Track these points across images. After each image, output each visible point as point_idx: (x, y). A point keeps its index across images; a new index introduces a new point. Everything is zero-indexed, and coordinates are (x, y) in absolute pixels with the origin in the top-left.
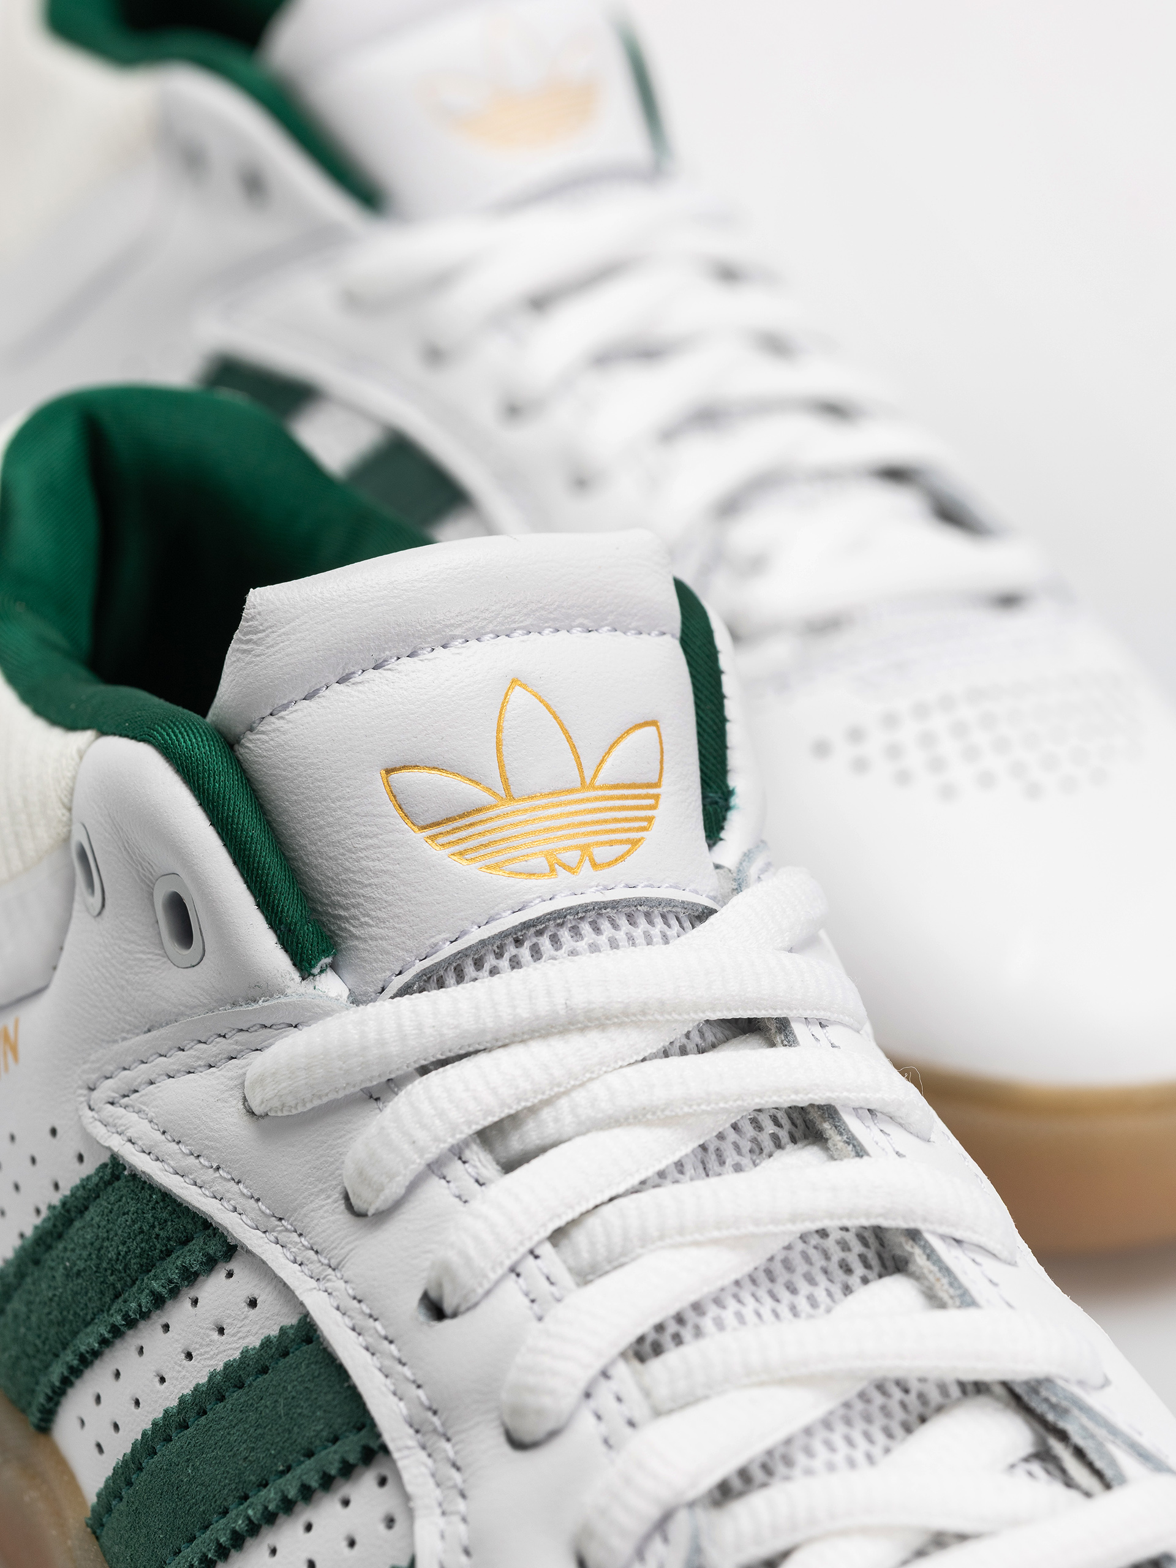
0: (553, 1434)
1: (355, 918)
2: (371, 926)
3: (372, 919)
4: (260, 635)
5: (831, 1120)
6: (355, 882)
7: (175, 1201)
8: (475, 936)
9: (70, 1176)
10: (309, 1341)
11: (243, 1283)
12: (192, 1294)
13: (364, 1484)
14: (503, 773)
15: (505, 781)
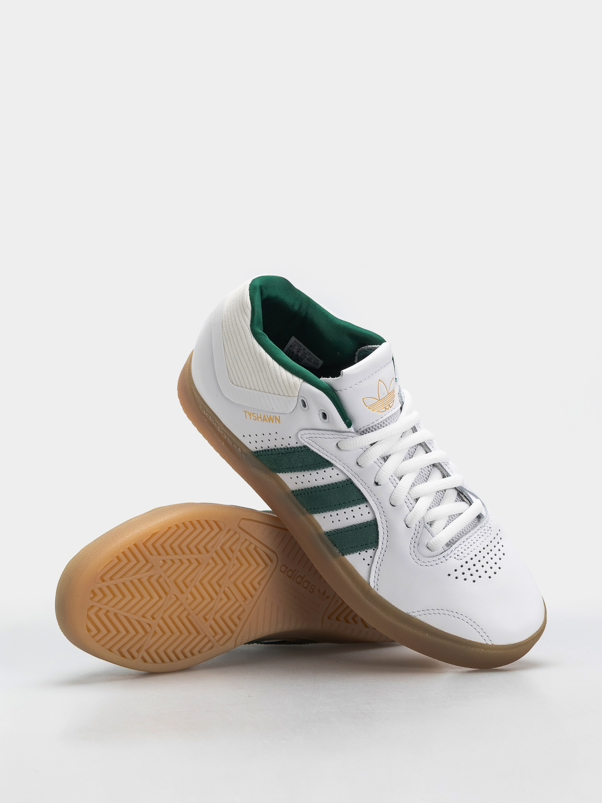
0: (399, 505)
1: (356, 419)
3: (359, 419)
6: (357, 414)
7: (321, 457)
9: (293, 444)
10: (351, 483)
11: (336, 471)
12: (324, 470)
13: (363, 506)
14: (379, 396)
15: (379, 397)
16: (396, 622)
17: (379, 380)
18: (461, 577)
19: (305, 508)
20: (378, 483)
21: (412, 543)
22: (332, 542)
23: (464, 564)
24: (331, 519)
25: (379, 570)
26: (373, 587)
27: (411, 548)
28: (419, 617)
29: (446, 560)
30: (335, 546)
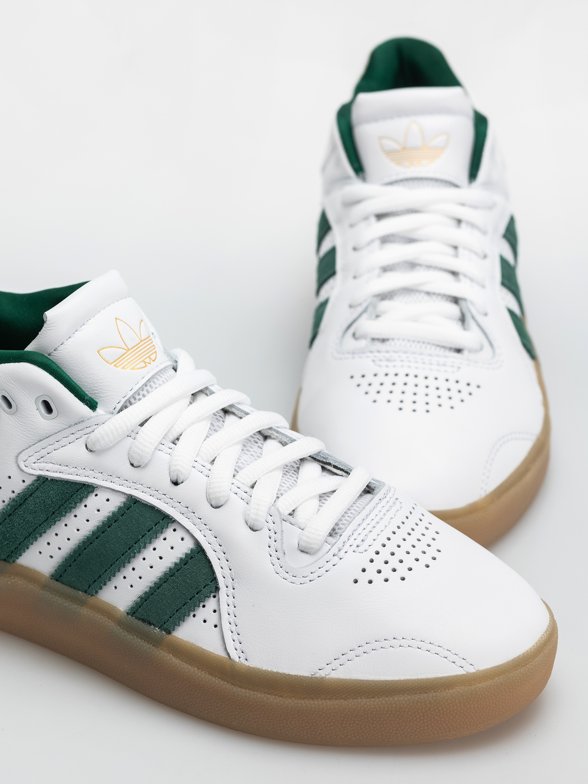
0: (226, 502)
1: (101, 392)
2: (107, 393)
3: (106, 391)
4: (54, 324)
5: (234, 408)
6: (99, 382)
7: (70, 482)
8: (136, 388)
9: (19, 487)
10: (135, 503)
11: (102, 496)
12: (83, 505)
13: (169, 533)
14: (125, 343)
15: (126, 345)
16: (300, 701)
17: (116, 319)
18: (378, 579)
19: (80, 590)
20: (177, 480)
21: (271, 553)
22: (143, 620)
23: (375, 557)
24: (128, 582)
25: (236, 626)
26: (237, 660)
27: (273, 562)
28: (334, 675)
29: (341, 559)
30: (150, 624)
